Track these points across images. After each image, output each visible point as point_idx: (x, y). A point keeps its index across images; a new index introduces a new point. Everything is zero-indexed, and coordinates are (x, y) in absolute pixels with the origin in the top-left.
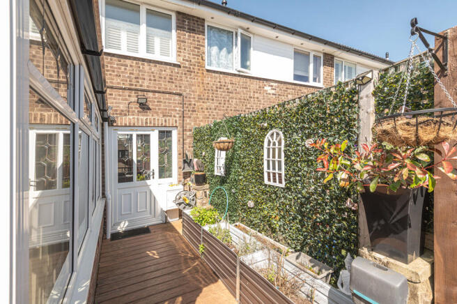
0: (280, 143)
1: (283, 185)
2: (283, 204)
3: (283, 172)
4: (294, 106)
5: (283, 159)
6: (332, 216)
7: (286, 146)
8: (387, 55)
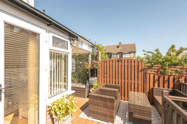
0: (74, 62)
1: (75, 71)
2: (75, 75)
3: (75, 68)
4: (77, 55)
5: (75, 66)
6: (85, 75)
7: (76, 63)
8: (90, 40)
